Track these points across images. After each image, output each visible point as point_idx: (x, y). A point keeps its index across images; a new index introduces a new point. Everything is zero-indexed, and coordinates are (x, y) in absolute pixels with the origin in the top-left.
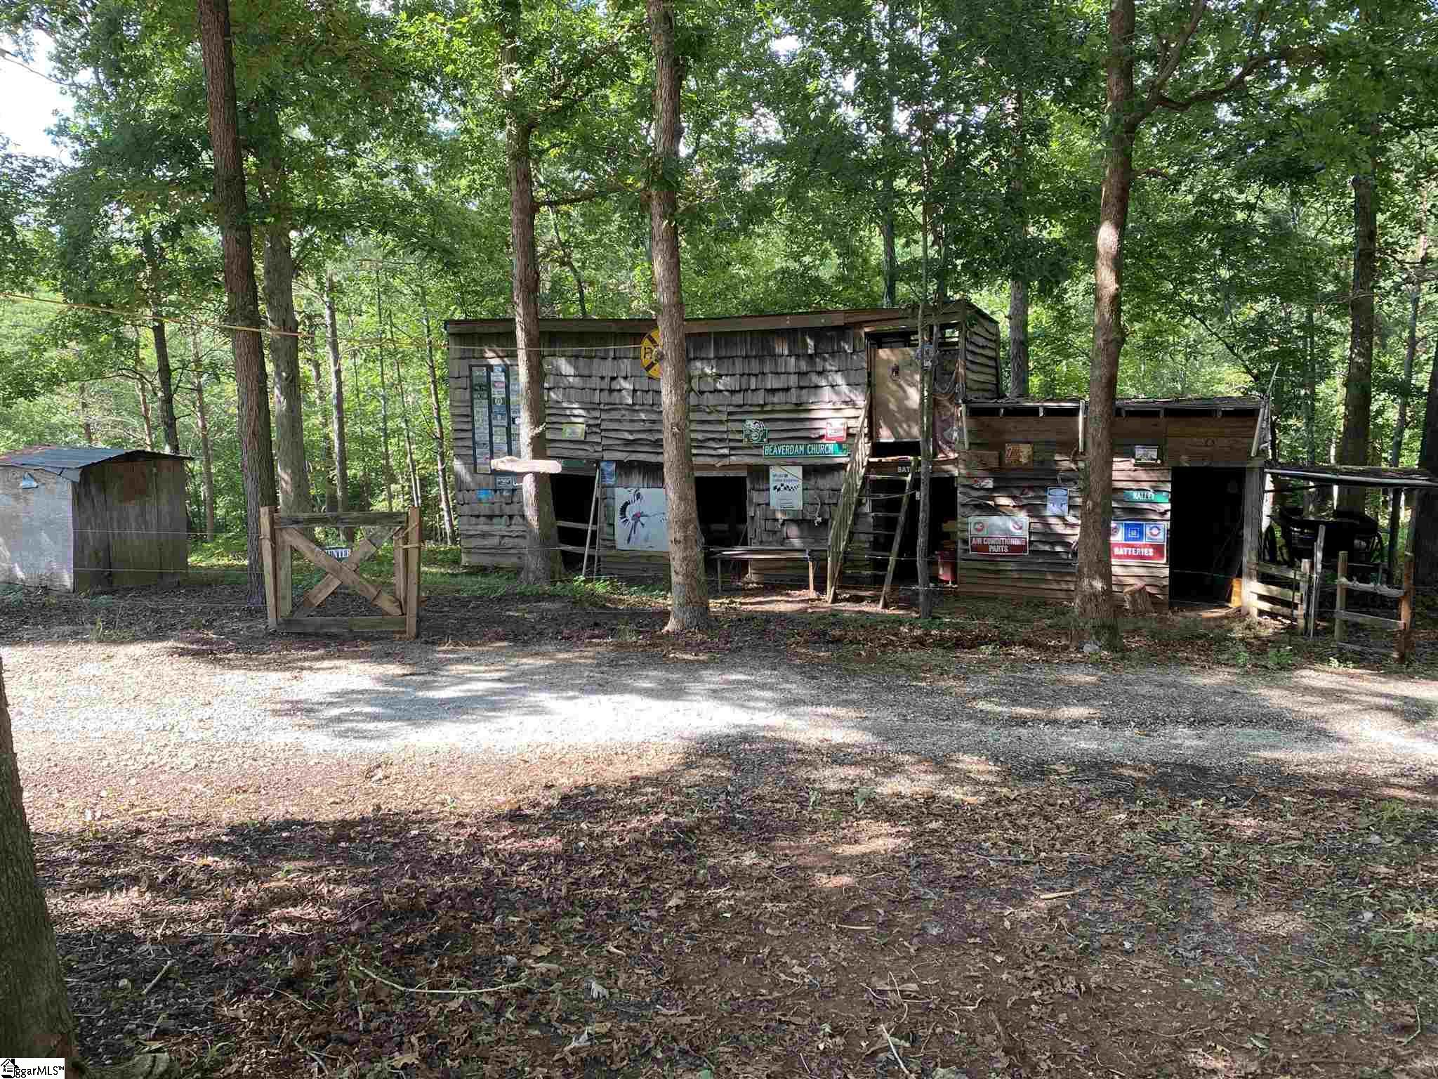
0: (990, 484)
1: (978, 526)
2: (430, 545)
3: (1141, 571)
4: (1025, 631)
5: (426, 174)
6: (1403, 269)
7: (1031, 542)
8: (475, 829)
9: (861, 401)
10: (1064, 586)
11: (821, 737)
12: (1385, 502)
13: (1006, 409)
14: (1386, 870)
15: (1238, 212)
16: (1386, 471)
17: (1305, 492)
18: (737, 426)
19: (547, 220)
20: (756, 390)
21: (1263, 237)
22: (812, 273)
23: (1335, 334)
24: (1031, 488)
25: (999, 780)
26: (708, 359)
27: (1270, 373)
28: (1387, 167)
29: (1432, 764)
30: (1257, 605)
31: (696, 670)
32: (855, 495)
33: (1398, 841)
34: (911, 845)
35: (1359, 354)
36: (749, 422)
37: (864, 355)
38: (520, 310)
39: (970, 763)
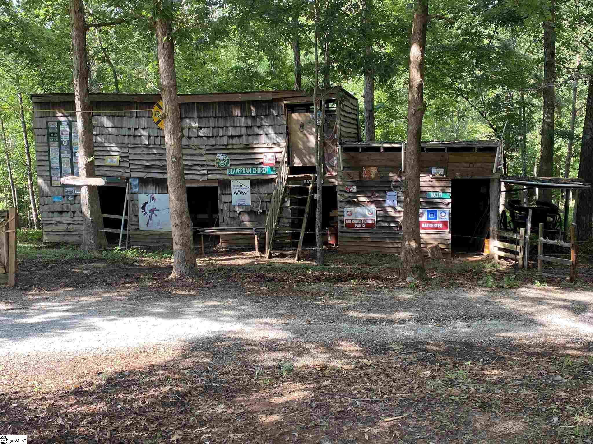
0: (354, 189)
1: (349, 213)
2: (24, 230)
3: (437, 236)
4: (374, 271)
5: (18, 6)
6: (569, 72)
7: (377, 222)
8: (53, 401)
9: (283, 143)
10: (396, 246)
11: (262, 336)
12: (562, 197)
13: (363, 148)
14: (565, 394)
15: (485, 40)
16: (562, 180)
17: (522, 192)
18: (211, 157)
19: (94, 35)
20: (223, 136)
21: (498, 53)
22: (253, 69)
23: (536, 106)
24: (377, 192)
25: (361, 355)
26: (194, 118)
27: (503, 127)
28: (560, 17)
29: (587, 336)
30: (497, 253)
31: (190, 300)
32: (281, 196)
33: (571, 378)
34: (313, 395)
35: (547, 117)
36: (218, 155)
37: (284, 117)
38: (78, 88)
39: (345, 346)
